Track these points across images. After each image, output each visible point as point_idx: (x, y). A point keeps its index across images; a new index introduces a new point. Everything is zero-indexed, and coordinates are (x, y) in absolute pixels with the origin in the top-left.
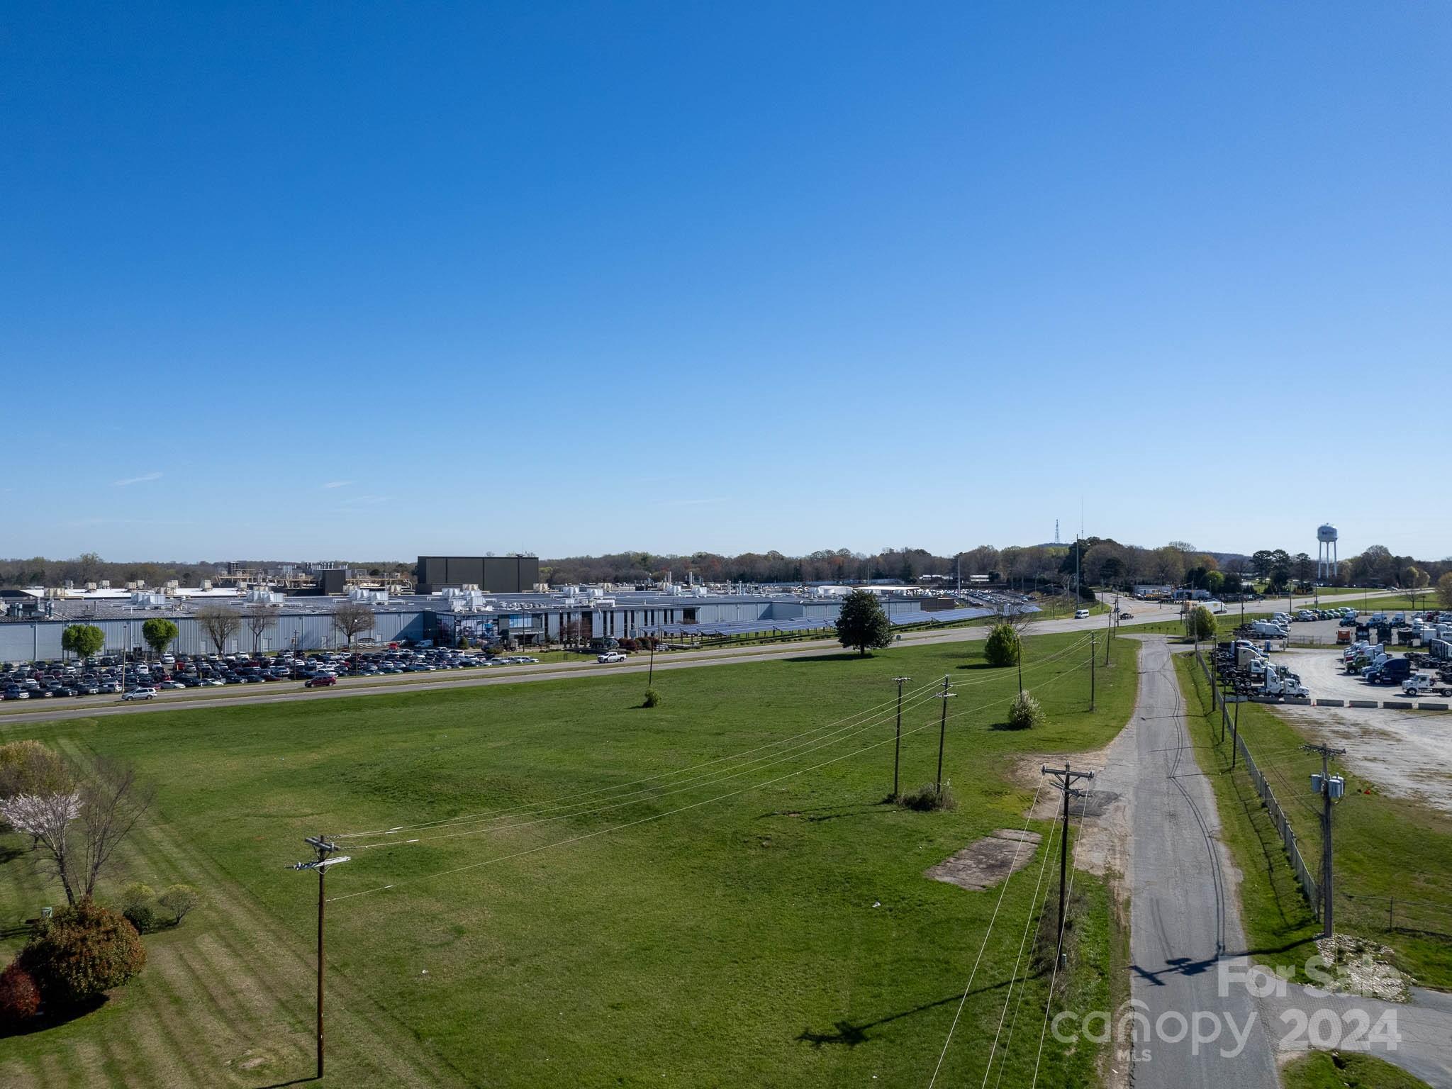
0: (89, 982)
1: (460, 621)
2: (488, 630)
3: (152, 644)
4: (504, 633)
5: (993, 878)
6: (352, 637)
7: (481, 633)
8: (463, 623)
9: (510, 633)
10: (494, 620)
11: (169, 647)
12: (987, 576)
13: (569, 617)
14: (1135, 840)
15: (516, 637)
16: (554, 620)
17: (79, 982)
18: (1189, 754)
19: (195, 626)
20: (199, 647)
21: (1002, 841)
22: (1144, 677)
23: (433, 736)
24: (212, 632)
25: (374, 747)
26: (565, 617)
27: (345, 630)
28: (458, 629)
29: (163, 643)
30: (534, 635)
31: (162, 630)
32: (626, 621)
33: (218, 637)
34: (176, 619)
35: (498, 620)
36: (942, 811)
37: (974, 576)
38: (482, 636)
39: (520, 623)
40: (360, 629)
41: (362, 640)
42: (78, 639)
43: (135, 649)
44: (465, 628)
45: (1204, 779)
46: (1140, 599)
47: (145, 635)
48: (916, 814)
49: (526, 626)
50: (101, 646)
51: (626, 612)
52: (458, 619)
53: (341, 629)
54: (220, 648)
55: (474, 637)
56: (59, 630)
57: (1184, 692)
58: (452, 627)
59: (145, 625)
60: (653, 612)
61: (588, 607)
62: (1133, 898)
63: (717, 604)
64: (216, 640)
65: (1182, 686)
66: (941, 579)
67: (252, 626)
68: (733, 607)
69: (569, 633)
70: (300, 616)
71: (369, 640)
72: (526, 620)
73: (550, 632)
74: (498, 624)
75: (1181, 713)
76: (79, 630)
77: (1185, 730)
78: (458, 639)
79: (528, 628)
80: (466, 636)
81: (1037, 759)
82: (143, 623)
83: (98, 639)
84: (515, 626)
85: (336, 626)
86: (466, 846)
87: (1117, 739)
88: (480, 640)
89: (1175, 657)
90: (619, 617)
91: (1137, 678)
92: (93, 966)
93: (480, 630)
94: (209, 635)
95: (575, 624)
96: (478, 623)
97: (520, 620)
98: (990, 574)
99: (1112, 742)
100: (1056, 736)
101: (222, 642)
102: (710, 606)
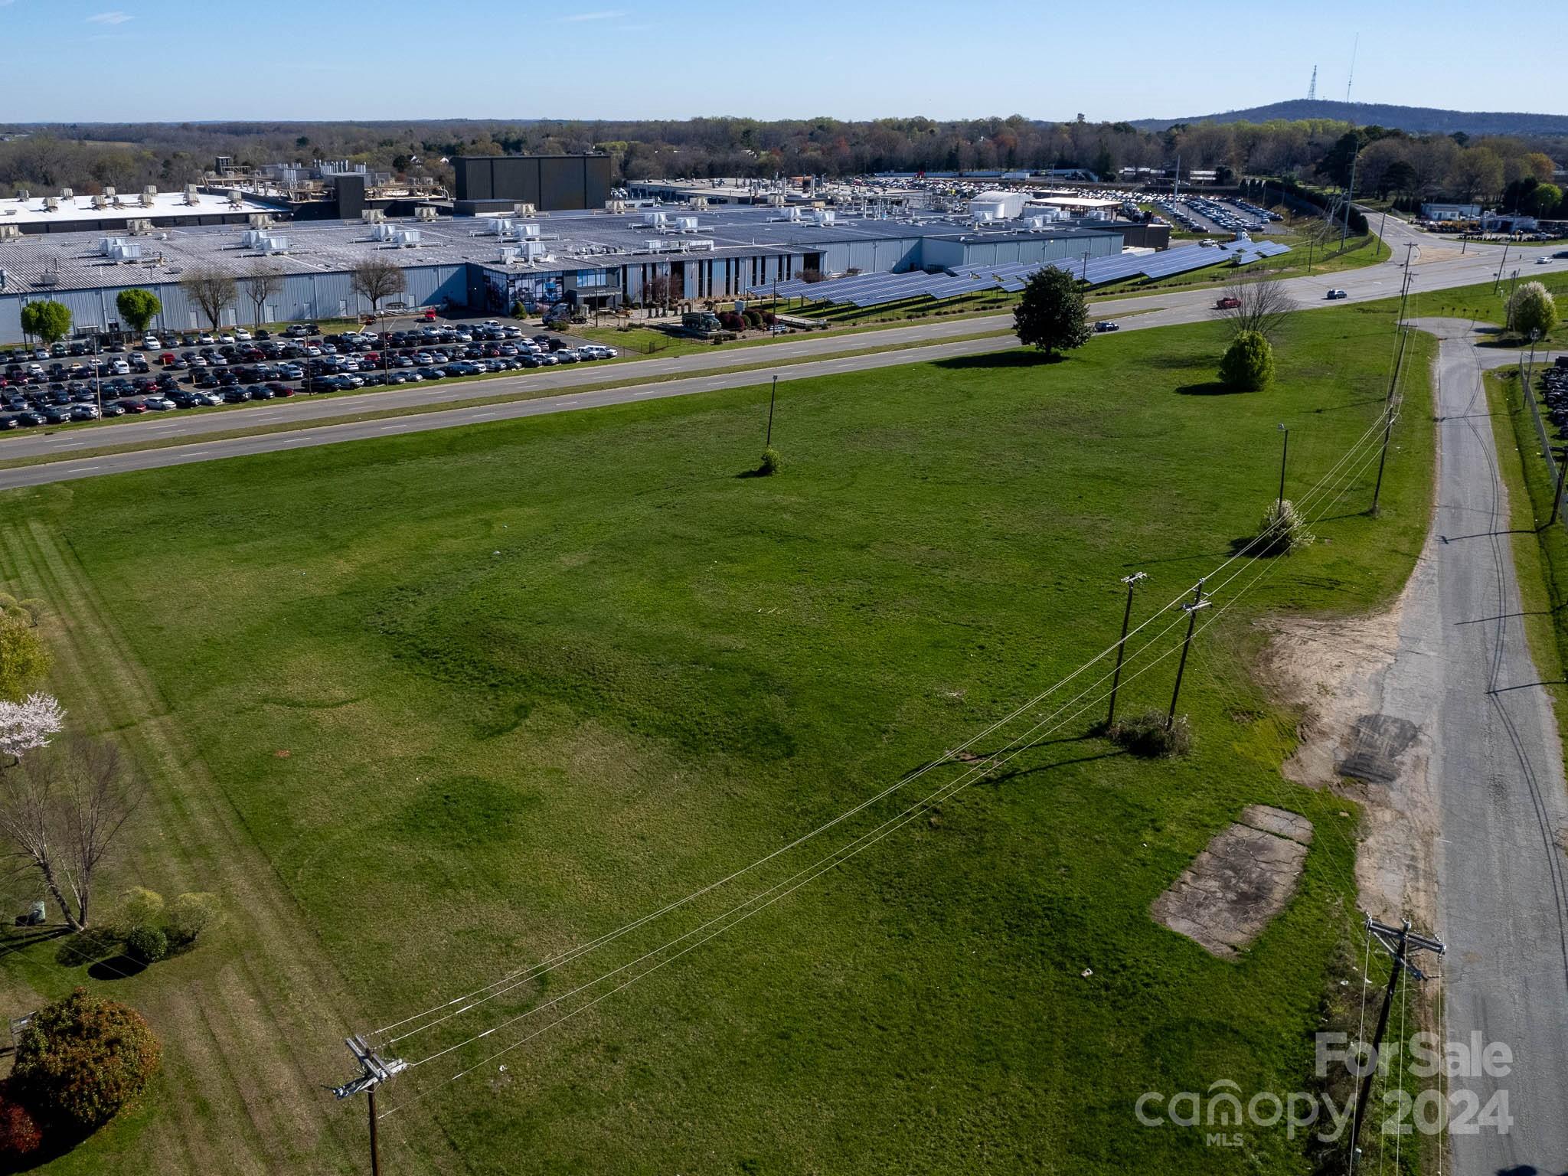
0: (97, 1109)
1: (513, 281)
2: (550, 291)
3: (130, 322)
4: (570, 297)
5: (1246, 927)
6: (378, 302)
7: (540, 295)
8: (518, 284)
9: (579, 296)
10: (557, 278)
11: (152, 323)
12: (1213, 173)
13: (654, 271)
14: (1444, 843)
15: (587, 301)
16: (634, 276)
17: (85, 1112)
18: (1518, 631)
19: (179, 295)
20: (189, 319)
21: (1258, 834)
22: (1443, 430)
23: (488, 524)
24: (203, 302)
25: (417, 548)
26: (649, 270)
27: (368, 293)
28: (511, 291)
29: (144, 319)
30: (608, 297)
31: (141, 304)
32: (728, 273)
33: (212, 310)
34: (156, 286)
35: (562, 278)
36: (1173, 759)
37: (1196, 172)
38: (543, 300)
39: (591, 281)
40: (387, 292)
41: (389, 305)
42: (40, 320)
43: (111, 326)
44: (520, 290)
45: (1541, 695)
46: (1432, 230)
47: (120, 310)
48: (1136, 762)
49: (598, 284)
50: (68, 326)
51: (728, 261)
52: (511, 278)
53: (364, 293)
54: (215, 323)
55: (533, 301)
56: (15, 307)
57: (1505, 470)
58: (504, 289)
59: (120, 297)
60: (763, 259)
61: (679, 251)
62: (1448, 993)
63: (848, 242)
64: (209, 314)
65: (1502, 456)
66: (1148, 174)
67: (251, 292)
68: (870, 245)
69: (654, 293)
70: (311, 275)
71: (399, 305)
72: (598, 276)
73: (629, 293)
74: (562, 283)
75: (1503, 524)
76: (39, 308)
77: (1509, 568)
78: (512, 303)
79: (601, 287)
80: (522, 300)
81: (1300, 632)
82: (115, 293)
83: (64, 320)
84: (585, 285)
85: (357, 288)
86: (543, 784)
87: (1410, 584)
88: (540, 305)
89: (1488, 376)
90: (719, 269)
91: (1432, 431)
92: (99, 1092)
93: (540, 291)
94: (200, 307)
95: (662, 282)
96: (537, 283)
97: (592, 278)
98: (1218, 169)
99: (1403, 595)
100: (1323, 573)
101: (217, 314)
102: (839, 245)
